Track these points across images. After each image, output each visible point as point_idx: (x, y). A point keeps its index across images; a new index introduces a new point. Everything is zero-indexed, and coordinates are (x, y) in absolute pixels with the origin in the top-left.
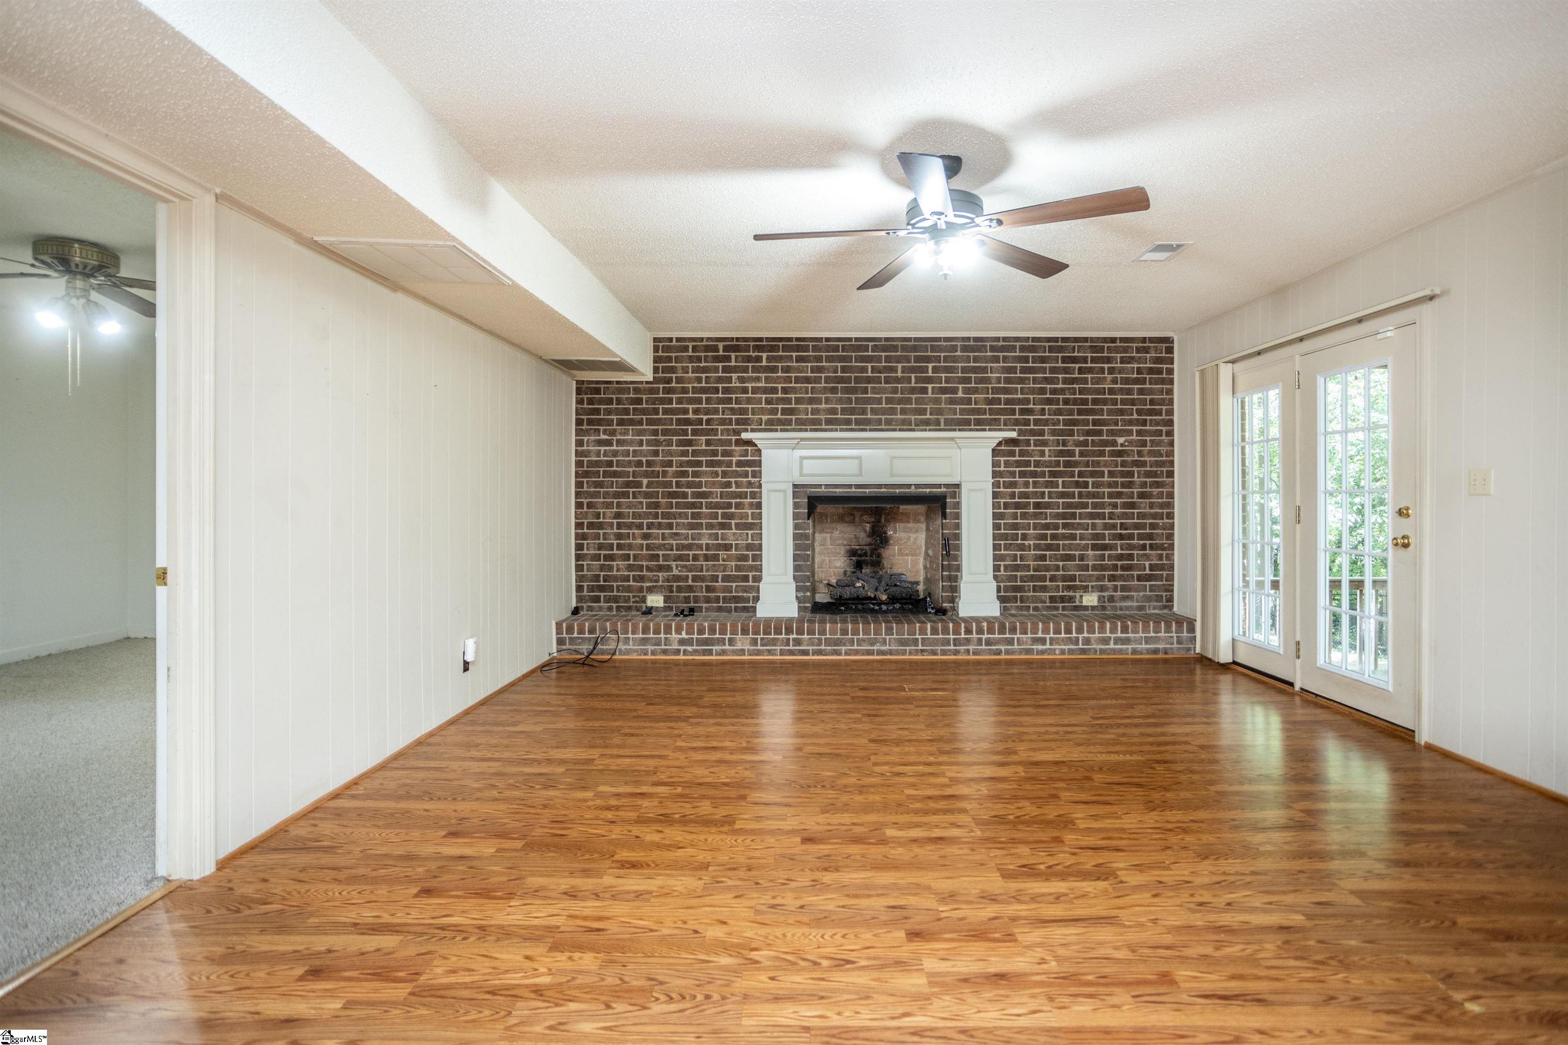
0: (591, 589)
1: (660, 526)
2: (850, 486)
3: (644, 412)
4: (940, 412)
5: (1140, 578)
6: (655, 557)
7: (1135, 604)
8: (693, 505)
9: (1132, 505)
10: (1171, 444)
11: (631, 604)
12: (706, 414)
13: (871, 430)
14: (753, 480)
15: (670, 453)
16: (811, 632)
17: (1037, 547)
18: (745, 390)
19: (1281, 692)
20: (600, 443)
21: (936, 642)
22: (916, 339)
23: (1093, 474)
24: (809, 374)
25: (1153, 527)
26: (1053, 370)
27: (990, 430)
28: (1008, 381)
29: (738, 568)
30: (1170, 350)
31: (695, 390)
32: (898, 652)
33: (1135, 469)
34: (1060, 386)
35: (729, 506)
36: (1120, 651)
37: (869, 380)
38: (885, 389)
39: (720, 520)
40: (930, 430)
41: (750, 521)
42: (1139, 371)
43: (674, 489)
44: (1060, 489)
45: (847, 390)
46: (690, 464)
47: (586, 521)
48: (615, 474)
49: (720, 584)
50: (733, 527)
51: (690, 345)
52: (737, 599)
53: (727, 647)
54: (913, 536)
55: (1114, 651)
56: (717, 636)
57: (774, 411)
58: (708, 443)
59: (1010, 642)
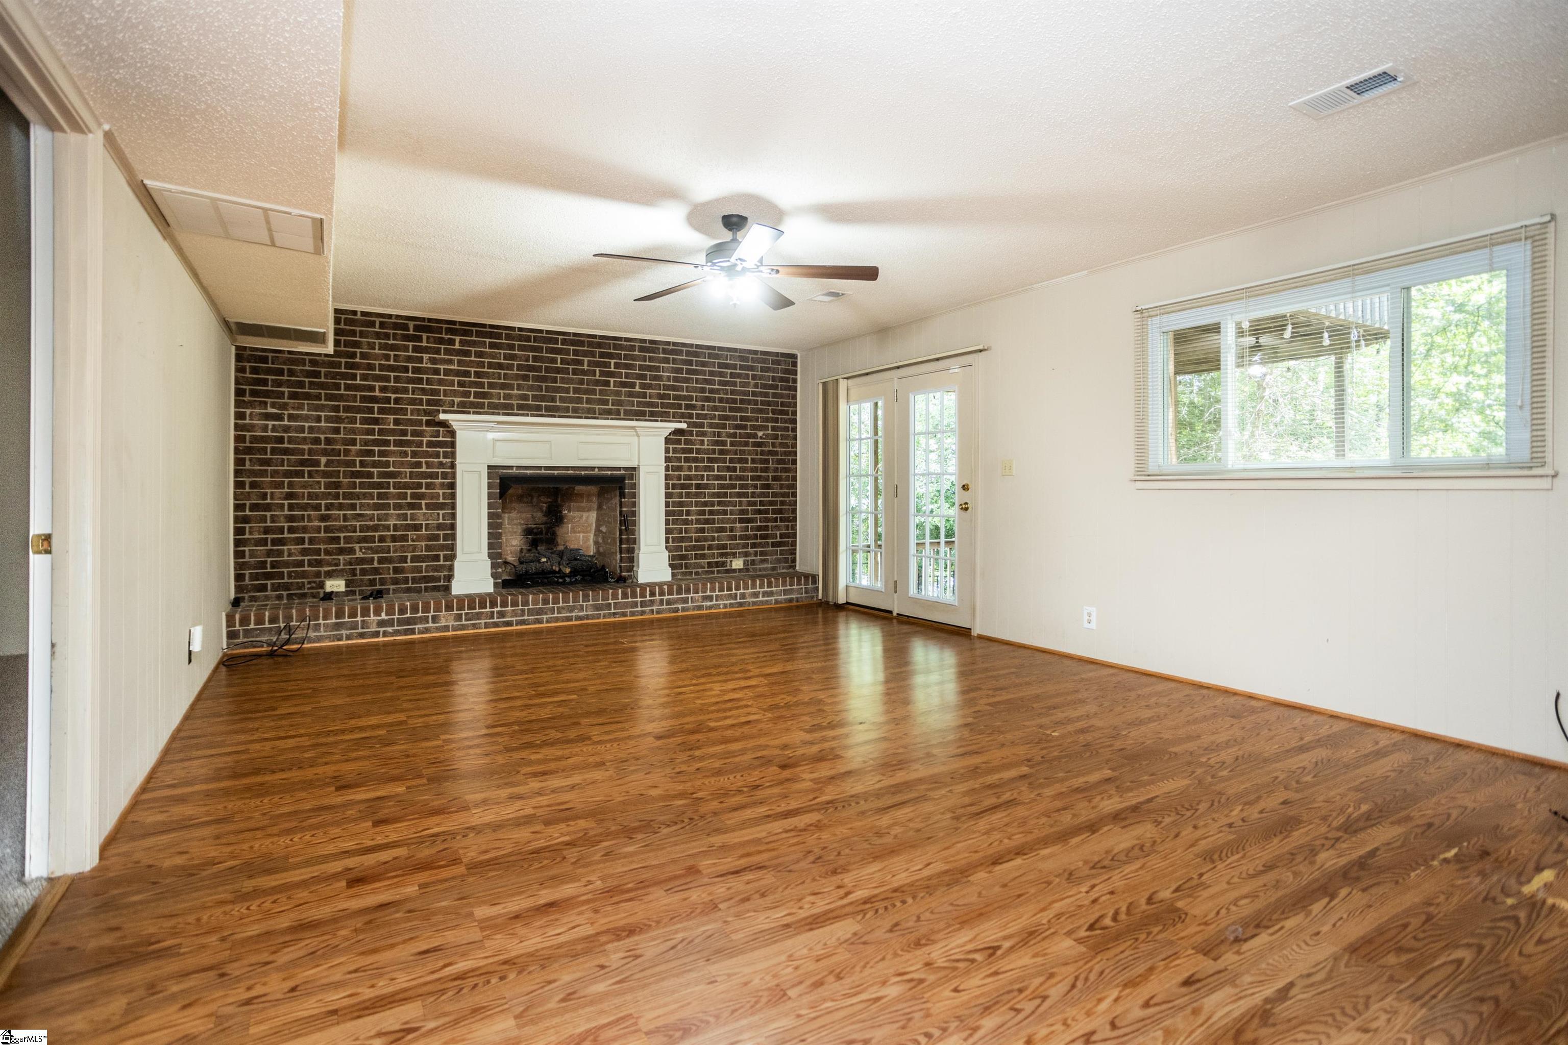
0: (254, 577)
1: (341, 507)
2: (540, 468)
3: (322, 386)
4: (620, 403)
5: (773, 545)
6: (337, 540)
7: (770, 566)
8: (380, 485)
9: (768, 486)
10: (795, 438)
11: (306, 591)
12: (394, 393)
13: (560, 417)
14: (444, 460)
15: (353, 431)
16: (514, 604)
17: (698, 521)
18: (437, 372)
19: (884, 618)
20: (268, 417)
21: (626, 605)
22: (601, 337)
23: (740, 461)
24: (502, 361)
25: (782, 503)
26: (712, 373)
27: (661, 421)
28: (676, 379)
29: (428, 548)
30: (795, 364)
31: (382, 368)
32: (593, 617)
33: (770, 457)
34: (716, 387)
35: (419, 486)
36: (767, 602)
37: (558, 370)
38: (572, 379)
39: (409, 500)
40: (612, 419)
41: (441, 501)
42: (774, 379)
43: (358, 469)
44: (716, 473)
45: (537, 379)
46: (376, 443)
47: (248, 503)
48: (286, 451)
49: (409, 564)
50: (424, 507)
51: (378, 320)
52: (426, 579)
53: (430, 625)
54: (585, 515)
55: (762, 602)
56: (420, 614)
57: (467, 394)
58: (397, 422)
59: (685, 601)
